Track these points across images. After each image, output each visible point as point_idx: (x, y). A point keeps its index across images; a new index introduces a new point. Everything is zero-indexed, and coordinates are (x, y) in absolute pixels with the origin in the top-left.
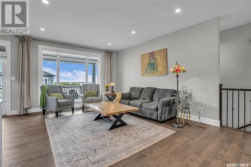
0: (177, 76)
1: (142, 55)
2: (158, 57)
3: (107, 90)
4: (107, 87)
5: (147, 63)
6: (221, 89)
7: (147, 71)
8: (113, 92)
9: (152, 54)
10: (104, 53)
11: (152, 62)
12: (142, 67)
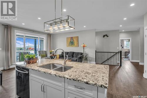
0: (84, 48)
1: (67, 38)
2: (74, 39)
3: (51, 54)
4: (51, 52)
5: (70, 42)
6: (96, 52)
7: (69, 45)
8: (53, 54)
9: (72, 38)
10: (47, 35)
11: (72, 41)
12: (67, 43)
